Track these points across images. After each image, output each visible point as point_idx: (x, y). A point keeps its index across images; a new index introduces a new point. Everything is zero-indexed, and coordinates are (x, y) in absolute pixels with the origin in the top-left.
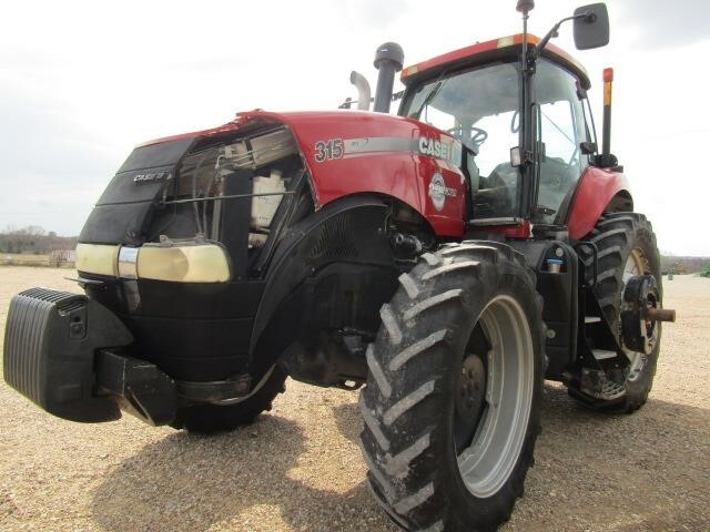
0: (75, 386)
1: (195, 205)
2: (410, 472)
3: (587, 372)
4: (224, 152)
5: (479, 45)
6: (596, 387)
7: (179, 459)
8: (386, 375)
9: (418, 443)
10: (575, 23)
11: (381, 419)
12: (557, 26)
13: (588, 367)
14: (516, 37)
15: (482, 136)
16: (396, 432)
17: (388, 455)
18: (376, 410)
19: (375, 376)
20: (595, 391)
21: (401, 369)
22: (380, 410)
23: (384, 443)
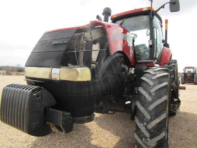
0: (39, 123)
1: (76, 53)
2: (156, 144)
3: (172, 105)
4: (84, 35)
5: (136, 10)
6: (175, 109)
7: (52, 140)
8: (147, 112)
9: (161, 134)
10: (170, 4)
11: (146, 127)
12: (164, 5)
13: (172, 104)
14: (148, 8)
15: (136, 36)
16: (152, 131)
17: (148, 139)
18: (143, 124)
19: (143, 112)
20: (174, 110)
21: (153, 109)
22: (145, 124)
23: (147, 135)
